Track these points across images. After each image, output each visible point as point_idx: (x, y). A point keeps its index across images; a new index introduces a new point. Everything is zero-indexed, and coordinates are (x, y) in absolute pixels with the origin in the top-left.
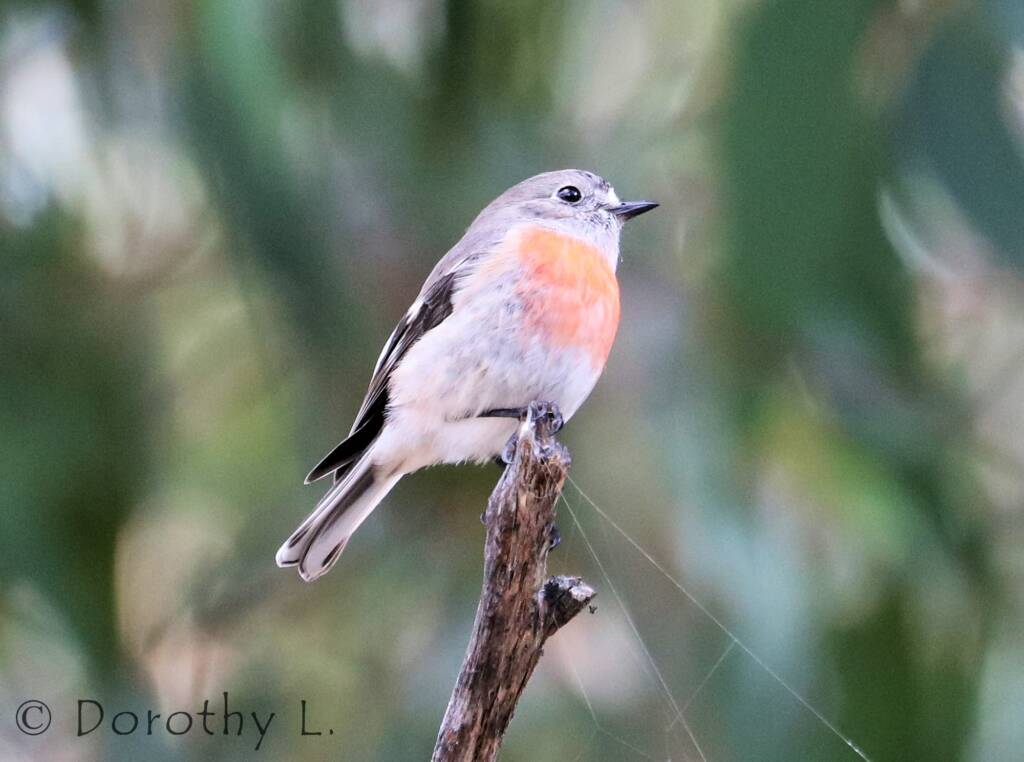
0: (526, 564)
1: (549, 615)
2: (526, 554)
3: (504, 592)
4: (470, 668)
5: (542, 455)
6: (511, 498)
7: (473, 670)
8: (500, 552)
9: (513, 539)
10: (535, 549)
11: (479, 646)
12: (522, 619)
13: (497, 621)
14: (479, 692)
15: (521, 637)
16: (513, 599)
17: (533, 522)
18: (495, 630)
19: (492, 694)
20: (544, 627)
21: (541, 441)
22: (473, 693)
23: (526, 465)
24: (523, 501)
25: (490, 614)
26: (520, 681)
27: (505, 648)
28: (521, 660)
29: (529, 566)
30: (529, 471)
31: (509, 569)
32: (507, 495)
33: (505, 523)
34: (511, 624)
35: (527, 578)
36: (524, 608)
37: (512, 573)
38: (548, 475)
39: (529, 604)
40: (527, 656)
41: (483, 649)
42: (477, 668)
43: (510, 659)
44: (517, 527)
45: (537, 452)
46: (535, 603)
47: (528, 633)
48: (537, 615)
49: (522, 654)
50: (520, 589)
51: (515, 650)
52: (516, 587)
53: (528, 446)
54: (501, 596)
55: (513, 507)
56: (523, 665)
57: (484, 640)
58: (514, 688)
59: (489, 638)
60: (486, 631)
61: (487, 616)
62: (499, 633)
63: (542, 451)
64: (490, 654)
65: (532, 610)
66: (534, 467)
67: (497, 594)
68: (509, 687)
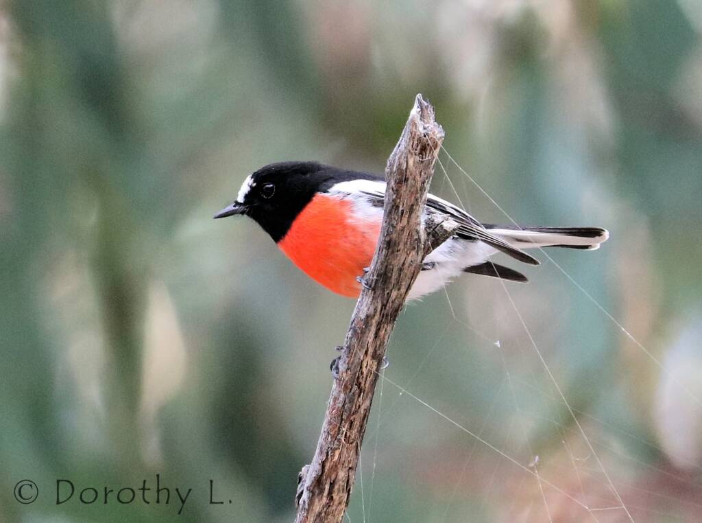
0: (413, 205)
1: (428, 240)
2: (413, 198)
3: (397, 224)
4: (373, 276)
5: (425, 131)
6: (403, 160)
7: (375, 277)
8: (394, 197)
9: (404, 188)
10: (419, 195)
11: (379, 261)
12: (409, 243)
13: (392, 244)
14: (378, 293)
15: (408, 255)
16: (403, 229)
17: (418, 178)
18: (390, 250)
19: (388, 293)
20: (424, 248)
21: (424, 122)
22: (375, 293)
23: (413, 138)
24: (411, 162)
25: (387, 239)
26: (407, 286)
27: (396, 263)
28: (408, 272)
29: (414, 207)
30: (416, 142)
31: (401, 209)
32: (400, 158)
33: (399, 177)
34: (401, 247)
35: (413, 215)
36: (410, 235)
37: (403, 211)
38: (428, 145)
39: (414, 233)
40: (412, 269)
41: (382, 263)
42: (377, 276)
43: (401, 270)
44: (406, 180)
45: (421, 129)
46: (418, 232)
47: (414, 253)
48: (419, 239)
49: (409, 267)
50: (408, 222)
51: (404, 264)
52: (405, 221)
53: (415, 125)
54: (395, 227)
55: (404, 167)
56: (409, 275)
57: (382, 258)
58: (403, 290)
59: (386, 256)
60: (384, 250)
61: (385, 240)
62: (393, 252)
63: (425, 129)
64: (387, 266)
65: (416, 237)
66: (419, 140)
67: (392, 226)
68: (399, 289)
